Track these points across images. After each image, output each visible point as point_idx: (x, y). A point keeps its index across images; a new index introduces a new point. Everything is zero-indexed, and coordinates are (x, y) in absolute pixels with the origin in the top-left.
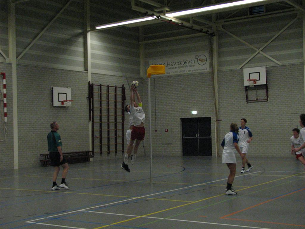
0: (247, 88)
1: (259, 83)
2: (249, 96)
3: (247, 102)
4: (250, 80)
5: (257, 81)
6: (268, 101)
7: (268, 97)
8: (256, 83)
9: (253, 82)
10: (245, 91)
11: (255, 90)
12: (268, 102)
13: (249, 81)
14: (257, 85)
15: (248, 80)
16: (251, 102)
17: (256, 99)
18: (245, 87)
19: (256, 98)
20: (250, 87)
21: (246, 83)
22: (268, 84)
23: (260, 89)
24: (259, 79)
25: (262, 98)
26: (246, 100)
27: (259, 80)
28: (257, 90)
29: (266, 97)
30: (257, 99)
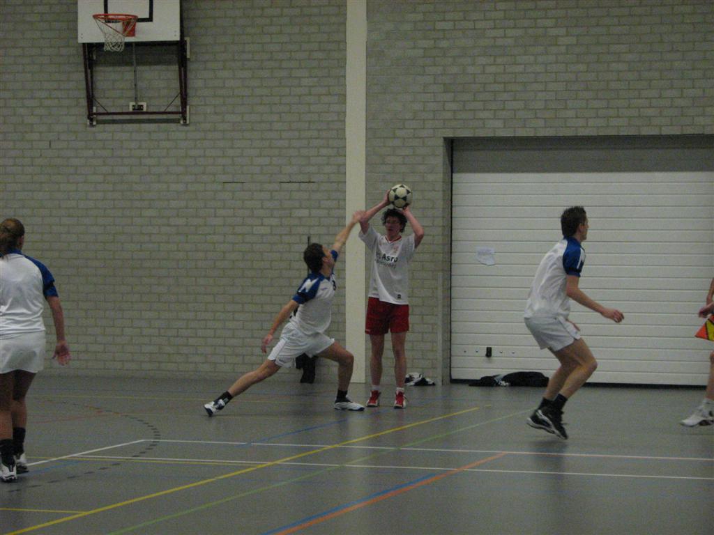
0: (90, 52)
1: (146, 33)
2: (98, 94)
3: (91, 120)
4: (107, 18)
5: (139, 25)
6: (185, 119)
7: (184, 103)
8: (132, 33)
9: (119, 26)
10: (82, 68)
11: (131, 64)
12: (185, 124)
13: (101, 23)
14: (139, 44)
15: (96, 17)
16: (104, 122)
17: (131, 109)
18: (81, 50)
19: (132, 104)
20: (107, 48)
21: (90, 31)
22: (187, 39)
23: (150, 64)
24: (147, 16)
25: (160, 104)
26: (84, 111)
27: (150, 19)
28: (140, 68)
29: (178, 102)
30: (138, 110)
